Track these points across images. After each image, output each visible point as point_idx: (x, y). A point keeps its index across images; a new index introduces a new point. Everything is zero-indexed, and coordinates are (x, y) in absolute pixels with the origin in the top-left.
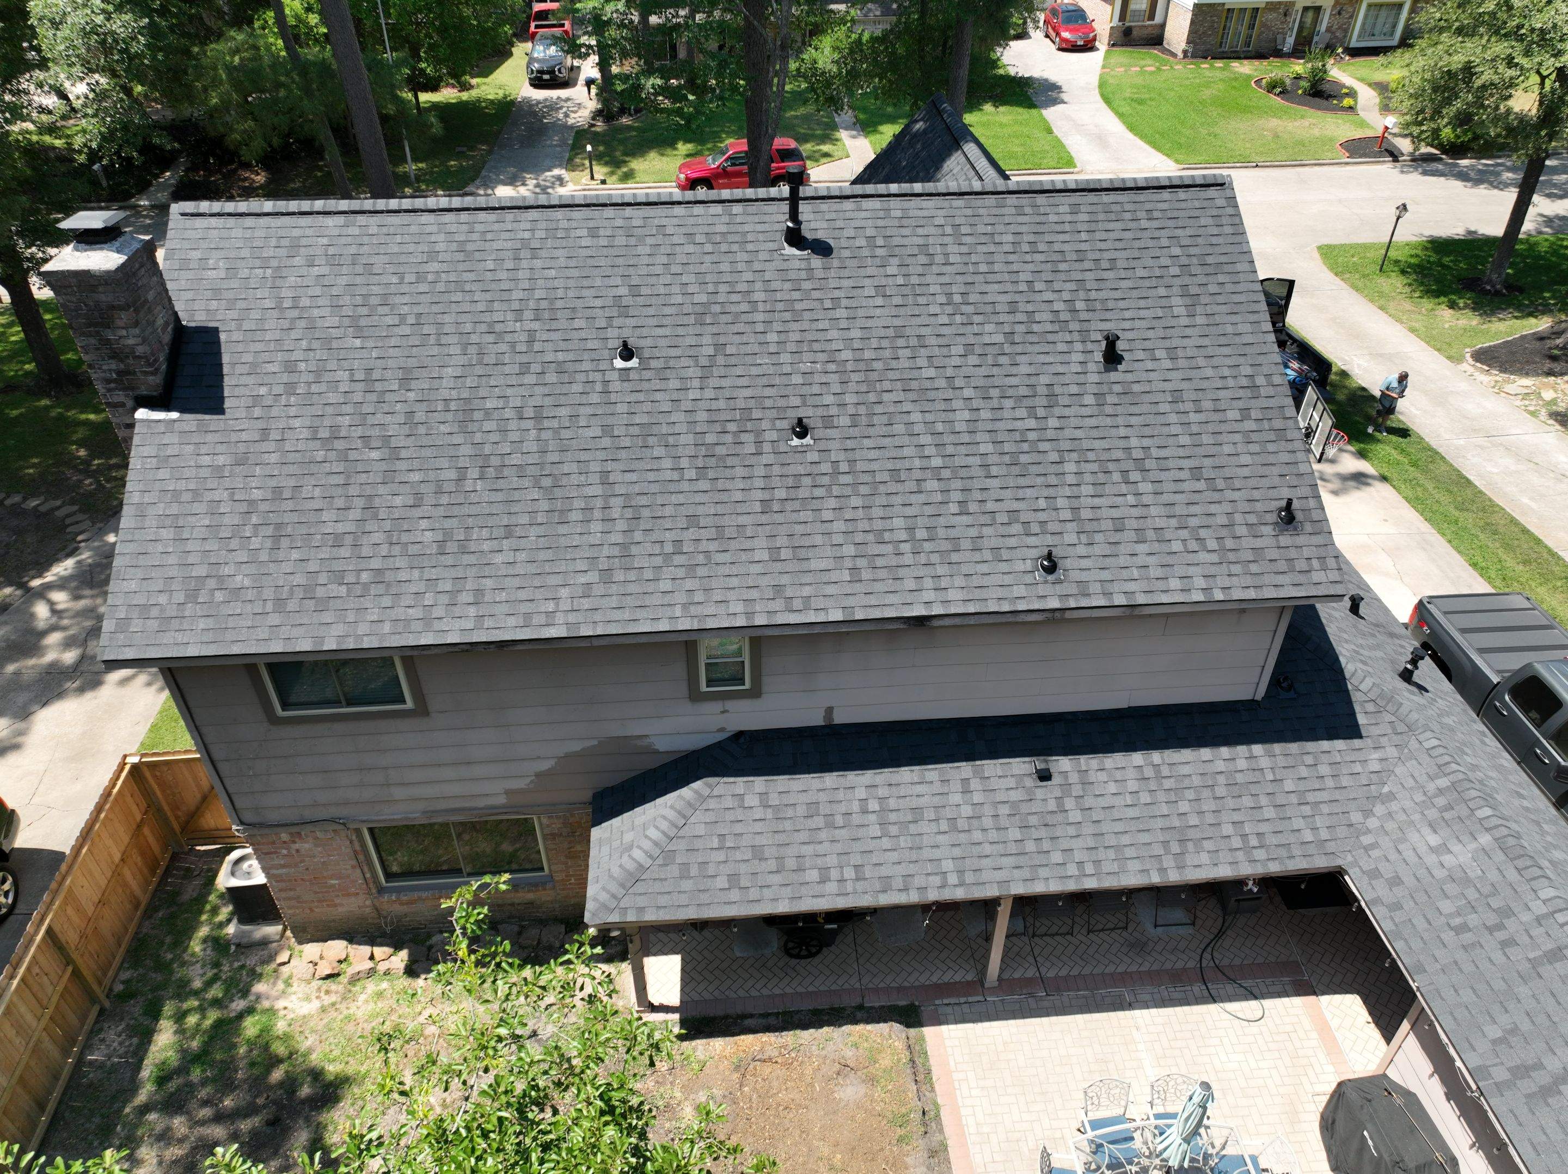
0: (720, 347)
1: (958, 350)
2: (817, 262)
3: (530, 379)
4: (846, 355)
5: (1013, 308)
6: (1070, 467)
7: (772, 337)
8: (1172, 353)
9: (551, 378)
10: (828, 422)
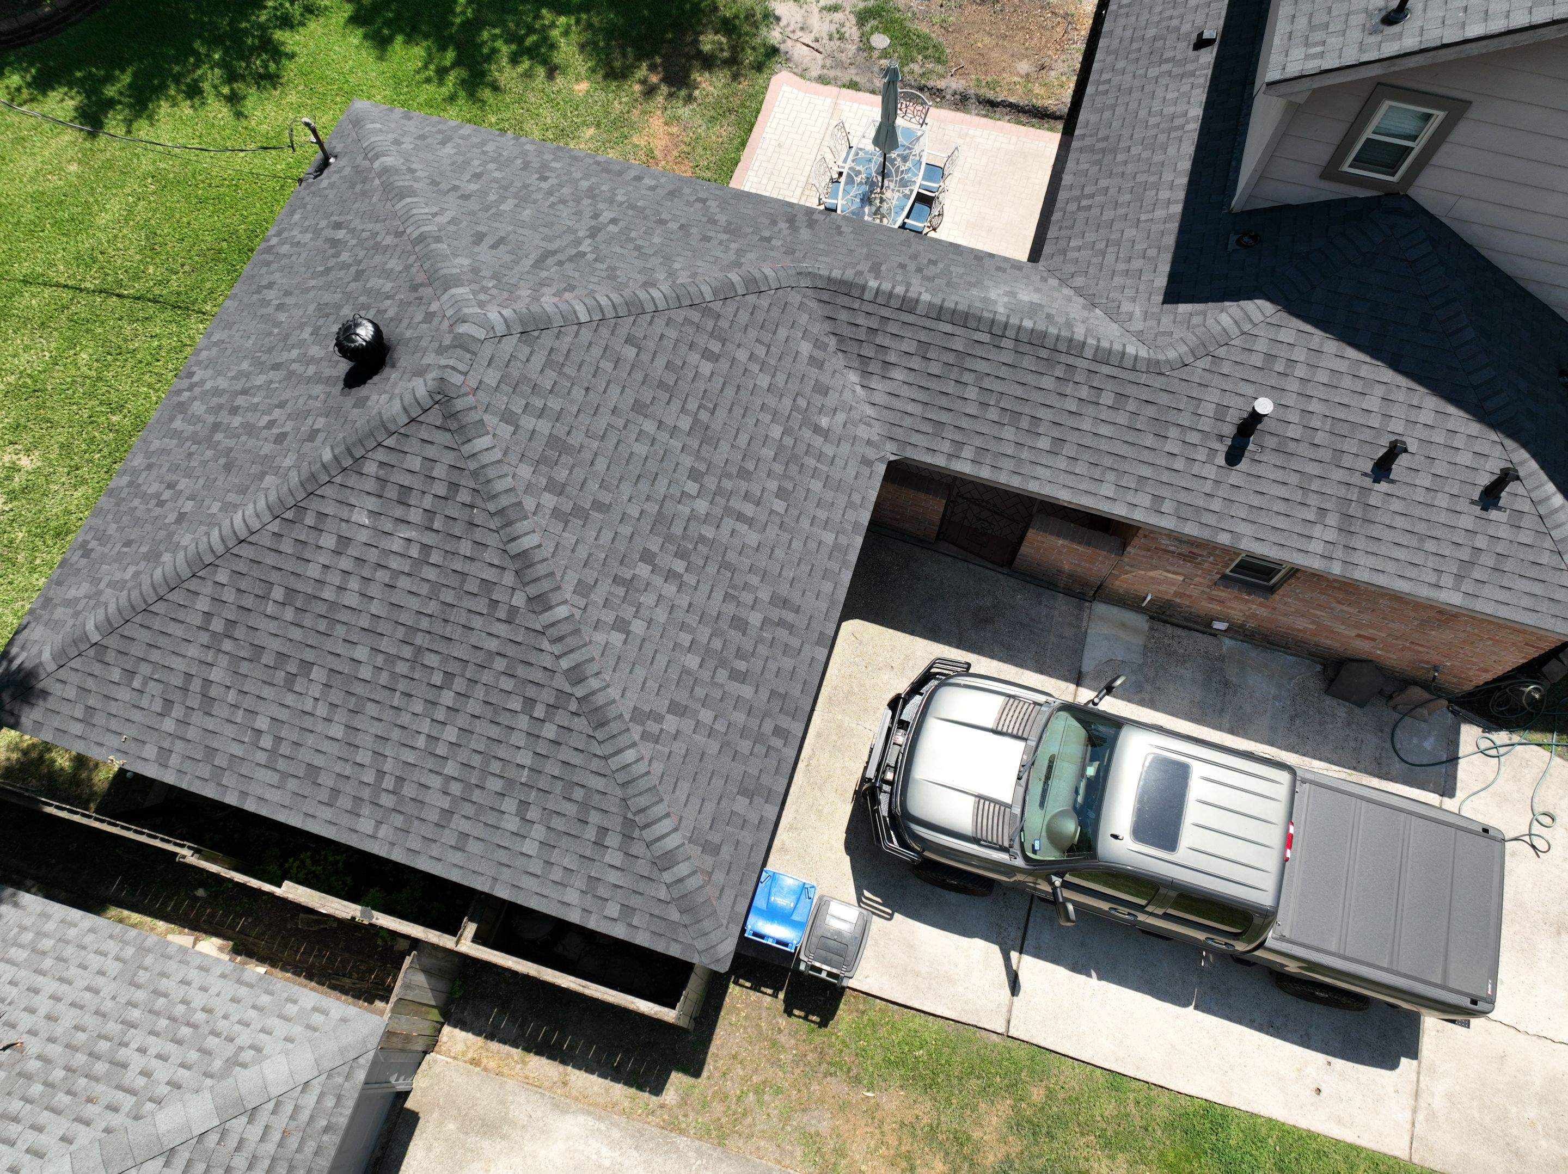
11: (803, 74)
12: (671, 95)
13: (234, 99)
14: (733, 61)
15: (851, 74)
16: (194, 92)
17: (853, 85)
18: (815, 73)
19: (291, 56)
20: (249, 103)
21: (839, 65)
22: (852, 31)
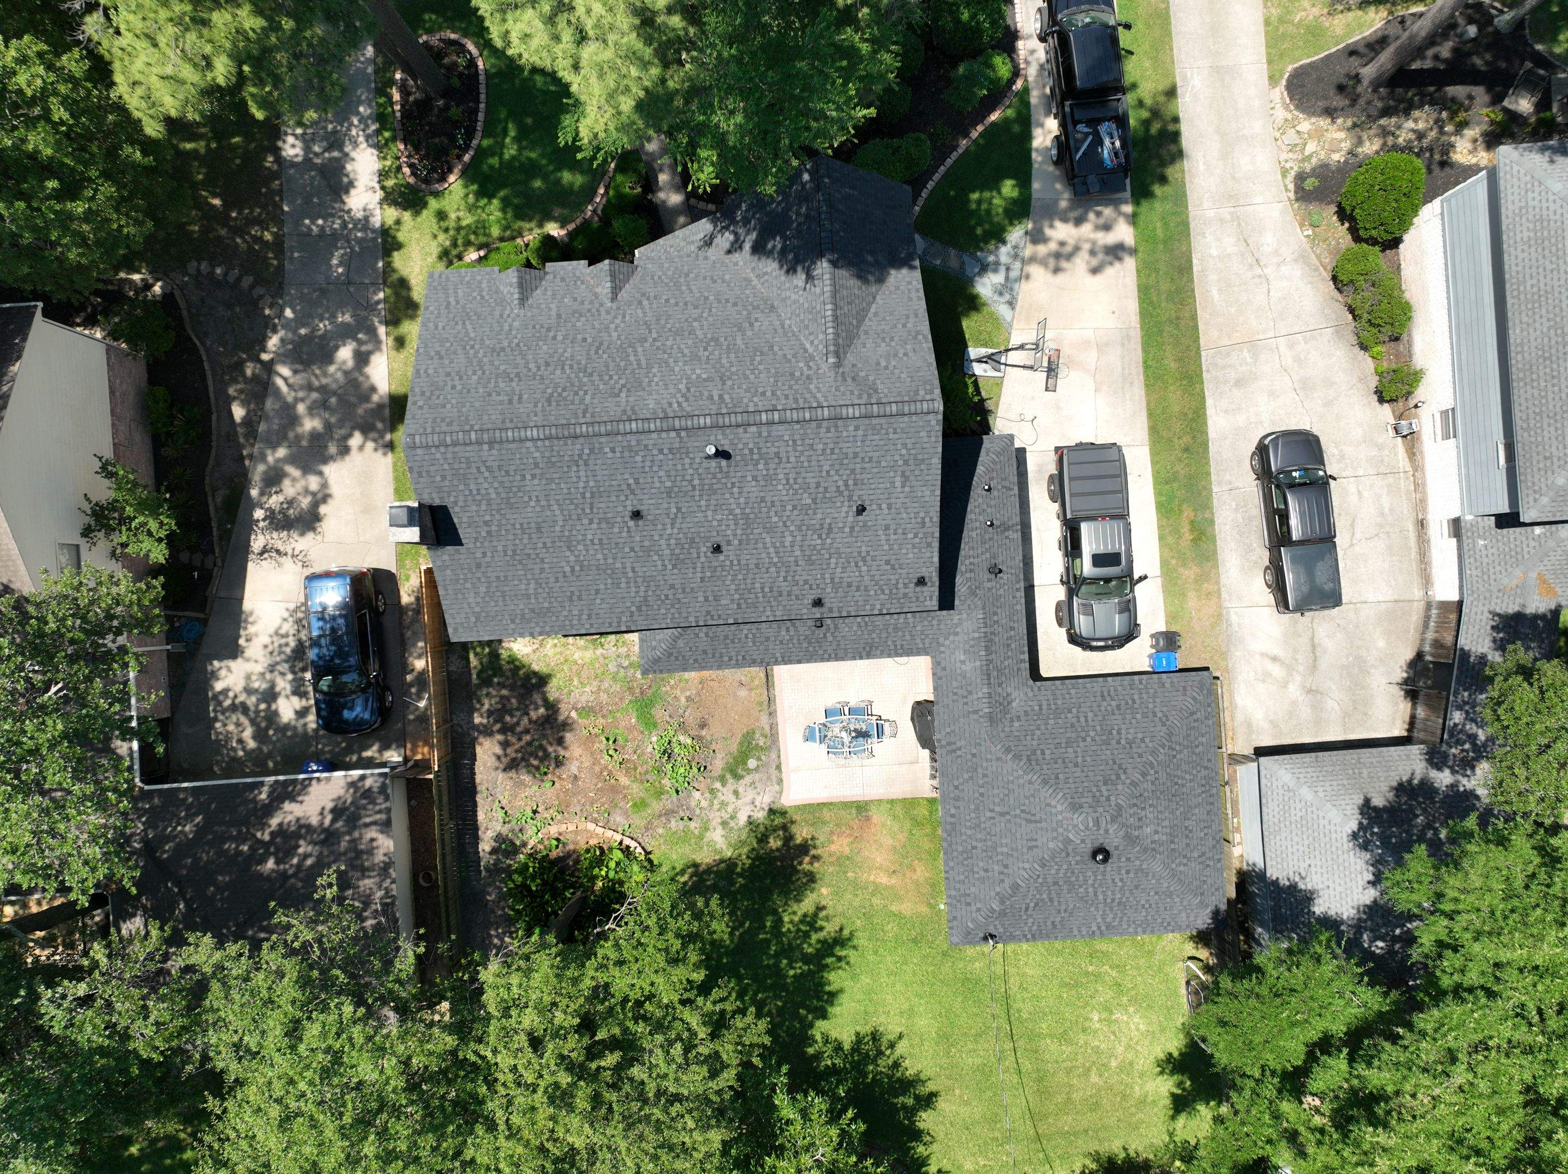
0: (679, 509)
1: (789, 507)
2: (724, 463)
3: (594, 526)
4: (738, 511)
5: (818, 485)
6: (833, 561)
7: (703, 503)
8: (889, 507)
9: (603, 525)
10: (729, 543)
11: (781, 793)
12: (815, 847)
13: (892, 1045)
14: (784, 828)
15: (773, 770)
16: (896, 1065)
17: (779, 767)
18: (777, 788)
19: (857, 1034)
20: (892, 1037)
21: (769, 778)
22: (748, 779)
